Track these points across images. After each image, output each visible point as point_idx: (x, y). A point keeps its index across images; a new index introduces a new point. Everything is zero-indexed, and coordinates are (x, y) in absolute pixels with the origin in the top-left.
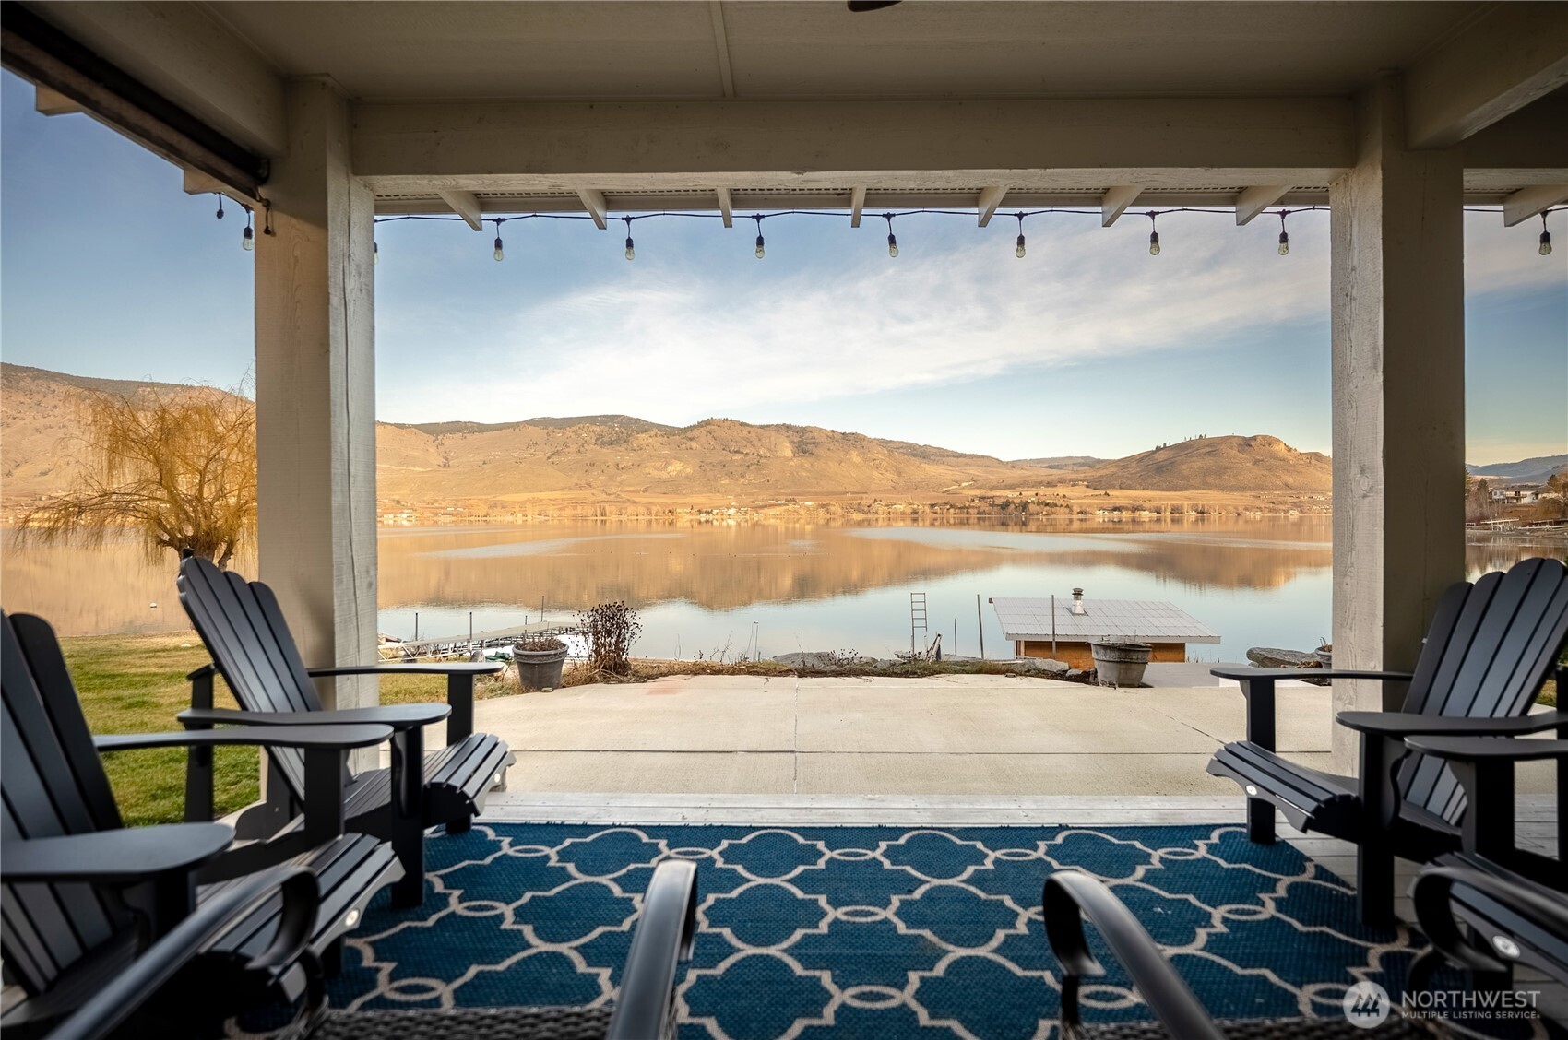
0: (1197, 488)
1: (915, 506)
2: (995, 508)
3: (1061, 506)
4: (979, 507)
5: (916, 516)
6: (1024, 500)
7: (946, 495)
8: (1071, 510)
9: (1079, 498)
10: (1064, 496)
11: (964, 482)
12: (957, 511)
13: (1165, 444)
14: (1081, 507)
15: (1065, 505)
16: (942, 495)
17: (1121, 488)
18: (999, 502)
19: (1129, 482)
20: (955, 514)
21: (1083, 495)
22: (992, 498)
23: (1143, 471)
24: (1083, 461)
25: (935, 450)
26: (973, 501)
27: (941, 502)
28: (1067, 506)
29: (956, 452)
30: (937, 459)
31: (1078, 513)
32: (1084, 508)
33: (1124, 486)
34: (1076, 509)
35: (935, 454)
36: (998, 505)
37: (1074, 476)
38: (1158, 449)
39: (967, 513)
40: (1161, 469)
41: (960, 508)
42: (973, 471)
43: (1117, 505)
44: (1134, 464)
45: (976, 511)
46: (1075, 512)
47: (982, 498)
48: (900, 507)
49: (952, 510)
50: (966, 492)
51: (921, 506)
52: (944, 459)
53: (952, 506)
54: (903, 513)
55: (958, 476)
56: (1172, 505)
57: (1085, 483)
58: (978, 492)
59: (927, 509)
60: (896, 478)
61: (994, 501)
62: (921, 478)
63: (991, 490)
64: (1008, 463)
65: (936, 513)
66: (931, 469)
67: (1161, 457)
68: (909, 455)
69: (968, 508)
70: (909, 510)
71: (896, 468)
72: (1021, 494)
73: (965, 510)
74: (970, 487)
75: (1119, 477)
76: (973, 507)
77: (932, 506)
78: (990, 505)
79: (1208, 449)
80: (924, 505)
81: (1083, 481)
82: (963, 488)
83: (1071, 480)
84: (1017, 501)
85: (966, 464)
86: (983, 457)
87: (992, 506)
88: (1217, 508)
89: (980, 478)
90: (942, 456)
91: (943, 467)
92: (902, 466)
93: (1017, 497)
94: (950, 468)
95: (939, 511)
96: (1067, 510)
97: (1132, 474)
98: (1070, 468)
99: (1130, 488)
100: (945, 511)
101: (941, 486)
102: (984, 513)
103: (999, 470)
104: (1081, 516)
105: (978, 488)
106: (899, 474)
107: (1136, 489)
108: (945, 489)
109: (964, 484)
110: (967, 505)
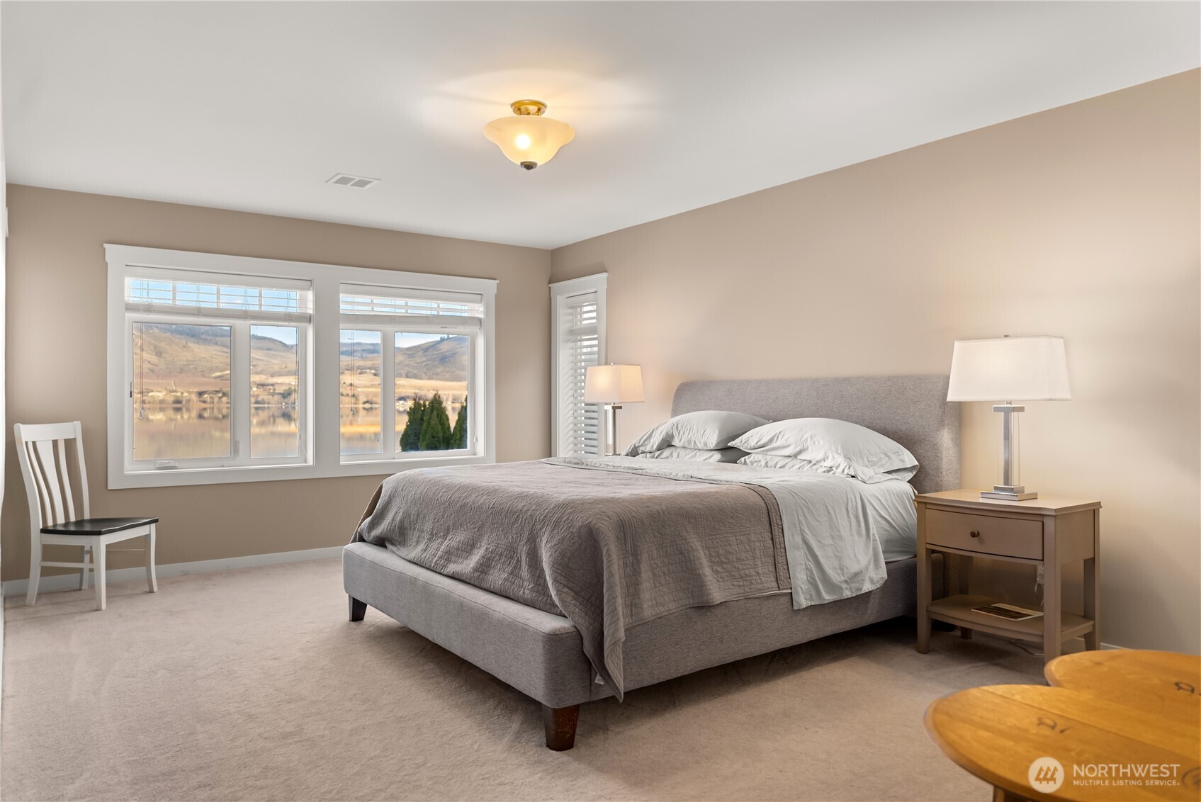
1: (179, 394)
3: (347, 395)
4: (258, 396)
5: (179, 406)
7: (218, 381)
8: (357, 399)
9: (366, 387)
10: (351, 385)
14: (367, 396)
15: (350, 394)
16: (213, 380)
17: (407, 377)
18: (280, 390)
19: (416, 372)
21: (370, 383)
22: (272, 385)
23: (427, 360)
24: (372, 348)
27: (211, 389)
28: (353, 396)
30: (208, 338)
31: (365, 403)
32: (369, 399)
33: (410, 375)
34: (362, 398)
36: (280, 394)
37: (362, 363)
43: (403, 395)
44: (420, 353)
46: (361, 402)
48: (159, 395)
51: (186, 394)
53: (224, 394)
54: (162, 402)
56: (453, 395)
57: (373, 371)
59: (194, 397)
60: (154, 359)
61: (274, 389)
62: (188, 360)
63: (273, 375)
65: (205, 402)
68: (172, 332)
70: (170, 398)
71: (155, 347)
75: (406, 366)
77: (201, 394)
80: (190, 393)
81: (370, 369)
83: (359, 367)
87: (273, 394)
92: (163, 344)
95: (209, 400)
96: (353, 400)
97: (418, 363)
98: (359, 355)
99: (416, 377)
100: (216, 400)
101: (213, 370)
102: (263, 402)
104: (367, 406)
106: (159, 354)
107: (421, 379)
108: (218, 374)
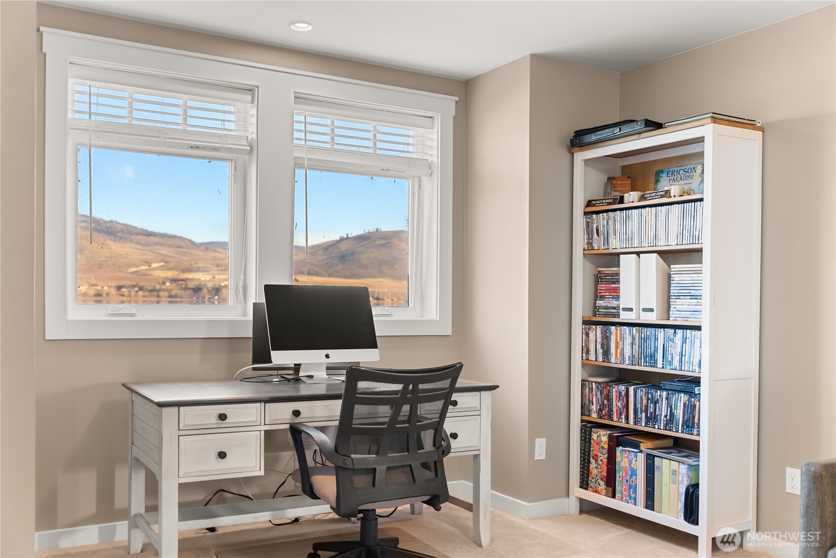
0: (374, 277)
2: (188, 292)
6: (217, 283)
11: (155, 262)
12: (146, 293)
13: (347, 235)
20: (144, 297)
25: (122, 227)
26: (164, 283)
29: (146, 231)
35: (122, 231)
38: (342, 239)
39: (158, 296)
40: (344, 258)
41: (151, 291)
42: (164, 251)
45: (166, 294)
47: (174, 280)
49: (141, 293)
50: (157, 273)
52: (132, 237)
55: (148, 256)
58: (169, 274)
64: (201, 244)
66: (116, 247)
67: (344, 247)
69: (158, 291)
72: (214, 278)
73: (155, 293)
74: (161, 268)
76: (164, 290)
78: (181, 289)
79: (383, 242)
82: (154, 269)
84: (210, 285)
85: (157, 244)
86: (174, 237)
88: (390, 295)
89: (172, 259)
90: (131, 233)
91: (130, 245)
93: (210, 281)
94: (139, 247)
103: (192, 251)
105: (170, 269)
109: (154, 265)
110: (158, 287)
